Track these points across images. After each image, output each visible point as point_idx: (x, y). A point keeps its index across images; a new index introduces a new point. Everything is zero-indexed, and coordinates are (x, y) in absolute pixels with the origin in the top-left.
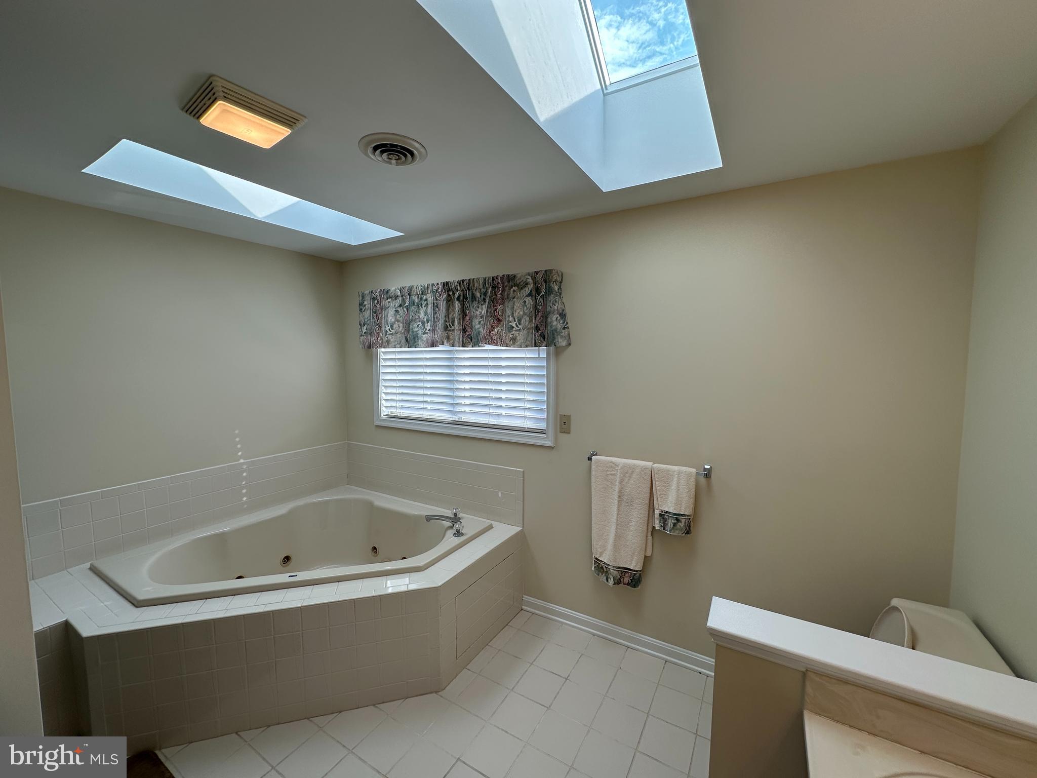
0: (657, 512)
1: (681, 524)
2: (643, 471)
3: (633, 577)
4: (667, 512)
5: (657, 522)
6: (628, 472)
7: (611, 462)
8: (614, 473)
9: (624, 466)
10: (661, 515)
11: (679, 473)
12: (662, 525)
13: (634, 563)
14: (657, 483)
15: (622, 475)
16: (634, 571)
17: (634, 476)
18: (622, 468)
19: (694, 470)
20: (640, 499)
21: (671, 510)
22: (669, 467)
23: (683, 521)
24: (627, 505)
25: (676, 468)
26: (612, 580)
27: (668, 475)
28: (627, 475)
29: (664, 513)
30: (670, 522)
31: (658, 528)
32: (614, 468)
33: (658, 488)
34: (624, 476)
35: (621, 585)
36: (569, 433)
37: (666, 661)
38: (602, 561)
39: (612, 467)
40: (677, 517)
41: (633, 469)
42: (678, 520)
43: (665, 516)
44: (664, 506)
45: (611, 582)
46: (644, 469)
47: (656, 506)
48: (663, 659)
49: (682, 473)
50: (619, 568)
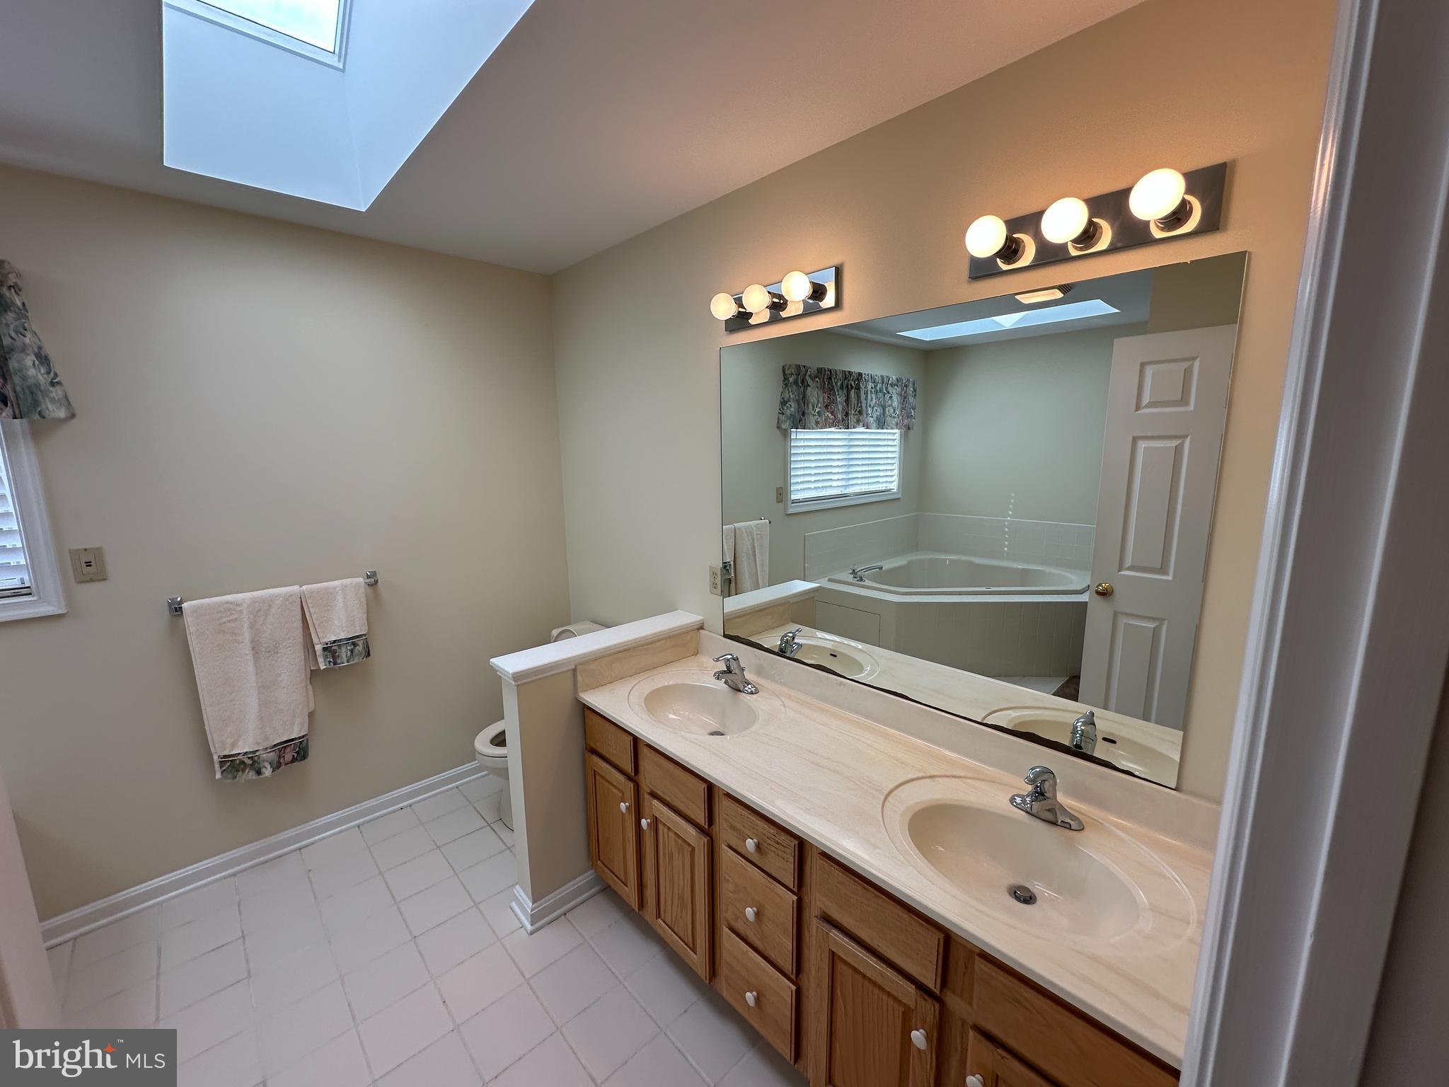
0: (318, 648)
1: (360, 648)
2: (287, 600)
3: (299, 747)
4: (335, 641)
5: (321, 660)
6: (260, 611)
7: (227, 603)
8: (235, 616)
9: (254, 601)
10: (325, 649)
11: (344, 587)
12: (331, 660)
13: (296, 728)
14: (312, 610)
15: (251, 616)
16: (300, 738)
17: (273, 611)
18: (249, 606)
19: (361, 580)
20: (289, 639)
21: (342, 636)
22: (325, 584)
23: (361, 643)
24: (268, 655)
25: (336, 583)
26: (269, 767)
27: (329, 595)
28: (261, 613)
29: (331, 644)
30: (344, 653)
31: (325, 667)
32: (234, 610)
33: (314, 616)
34: (255, 616)
35: (283, 767)
36: (105, 580)
37: (359, 827)
38: (239, 754)
39: (229, 609)
40: (352, 641)
41: (269, 602)
42: (355, 645)
43: (333, 648)
44: (328, 636)
45: (267, 772)
46: (288, 598)
47: (315, 640)
48: (354, 827)
49: (346, 587)
50: (275, 746)
